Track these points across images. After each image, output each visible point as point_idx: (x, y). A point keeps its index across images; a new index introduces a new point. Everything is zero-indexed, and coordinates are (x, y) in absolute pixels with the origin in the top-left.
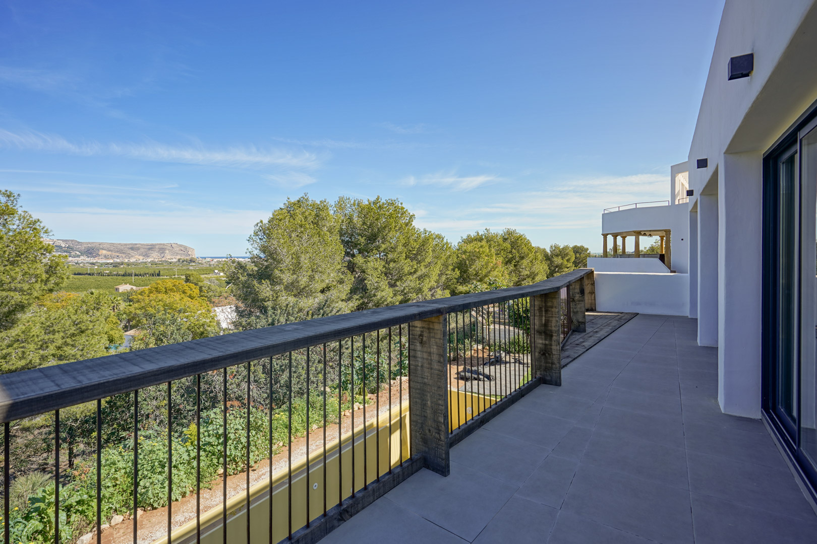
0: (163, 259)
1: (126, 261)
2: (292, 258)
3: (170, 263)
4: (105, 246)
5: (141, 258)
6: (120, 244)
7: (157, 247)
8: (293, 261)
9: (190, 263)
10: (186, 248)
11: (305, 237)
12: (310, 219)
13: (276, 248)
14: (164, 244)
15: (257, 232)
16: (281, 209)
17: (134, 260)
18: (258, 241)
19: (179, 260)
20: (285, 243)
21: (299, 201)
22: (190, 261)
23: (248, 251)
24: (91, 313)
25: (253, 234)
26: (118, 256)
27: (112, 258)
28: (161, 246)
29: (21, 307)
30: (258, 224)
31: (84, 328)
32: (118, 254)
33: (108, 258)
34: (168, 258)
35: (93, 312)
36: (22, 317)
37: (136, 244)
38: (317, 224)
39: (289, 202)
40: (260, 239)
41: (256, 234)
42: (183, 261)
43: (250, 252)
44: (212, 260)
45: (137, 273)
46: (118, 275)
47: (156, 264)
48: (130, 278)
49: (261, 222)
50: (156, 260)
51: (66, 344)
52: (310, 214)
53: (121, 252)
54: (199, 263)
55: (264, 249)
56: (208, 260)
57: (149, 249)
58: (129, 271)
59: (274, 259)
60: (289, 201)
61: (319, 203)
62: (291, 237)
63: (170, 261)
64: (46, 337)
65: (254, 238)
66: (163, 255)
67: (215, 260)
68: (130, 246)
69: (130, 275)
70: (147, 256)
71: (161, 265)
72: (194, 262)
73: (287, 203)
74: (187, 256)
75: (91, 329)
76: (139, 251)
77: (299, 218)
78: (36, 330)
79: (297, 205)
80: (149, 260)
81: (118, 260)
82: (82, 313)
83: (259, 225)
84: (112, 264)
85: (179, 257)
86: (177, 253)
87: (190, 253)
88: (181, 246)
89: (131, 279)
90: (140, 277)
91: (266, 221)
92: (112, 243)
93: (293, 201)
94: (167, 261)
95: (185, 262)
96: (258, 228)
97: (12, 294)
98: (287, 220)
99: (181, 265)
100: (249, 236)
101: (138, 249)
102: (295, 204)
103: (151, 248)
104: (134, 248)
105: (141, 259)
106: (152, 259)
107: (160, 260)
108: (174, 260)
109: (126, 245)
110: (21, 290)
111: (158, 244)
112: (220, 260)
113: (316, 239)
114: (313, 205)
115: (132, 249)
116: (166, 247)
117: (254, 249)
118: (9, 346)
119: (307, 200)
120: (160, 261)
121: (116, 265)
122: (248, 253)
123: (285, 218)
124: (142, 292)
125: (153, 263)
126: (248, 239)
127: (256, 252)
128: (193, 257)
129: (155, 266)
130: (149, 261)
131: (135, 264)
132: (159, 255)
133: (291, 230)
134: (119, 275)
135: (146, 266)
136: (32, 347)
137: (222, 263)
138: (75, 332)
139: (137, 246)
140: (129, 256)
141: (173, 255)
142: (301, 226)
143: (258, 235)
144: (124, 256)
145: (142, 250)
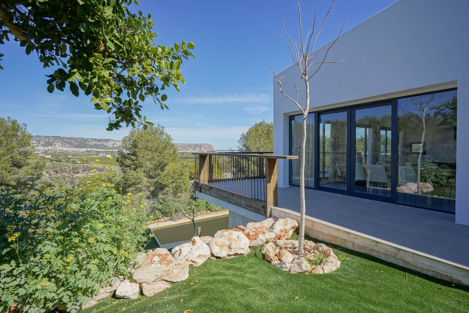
0: (201, 151)
1: (186, 152)
2: (256, 149)
5: (192, 150)
6: (184, 144)
10: (210, 146)
11: (262, 139)
12: (265, 132)
13: (249, 145)
17: (189, 151)
21: (260, 123)
23: (238, 147)
24: (185, 168)
27: (181, 150)
28: (200, 145)
29: (166, 165)
31: (183, 173)
32: (183, 149)
33: (179, 150)
36: (166, 168)
37: (190, 144)
38: (268, 134)
40: (243, 141)
41: (241, 139)
46: (183, 158)
49: (243, 134)
50: (198, 151)
51: (178, 178)
52: (265, 130)
53: (184, 147)
55: (245, 146)
57: (196, 146)
58: (188, 156)
61: (269, 124)
62: (256, 140)
64: (173, 175)
65: (240, 141)
69: (188, 158)
70: (194, 149)
75: (185, 174)
77: (260, 132)
78: (171, 172)
81: (183, 151)
82: (182, 168)
84: (181, 153)
85: (208, 150)
86: (207, 148)
87: (212, 148)
91: (245, 133)
92: (181, 144)
96: (242, 136)
97: (165, 160)
98: (254, 132)
101: (191, 146)
102: (258, 125)
103: (196, 145)
104: (189, 146)
108: (206, 152)
109: (186, 144)
110: (167, 159)
111: (198, 144)
113: (267, 141)
114: (267, 124)
115: (188, 146)
116: (202, 145)
118: (164, 177)
119: (264, 123)
121: (182, 153)
126: (238, 141)
127: (241, 147)
130: (195, 152)
131: (190, 153)
132: (199, 149)
133: (256, 137)
136: (170, 178)
140: (187, 150)
141: (205, 149)
142: (260, 135)
143: (242, 139)
144: (185, 149)
145: (192, 147)
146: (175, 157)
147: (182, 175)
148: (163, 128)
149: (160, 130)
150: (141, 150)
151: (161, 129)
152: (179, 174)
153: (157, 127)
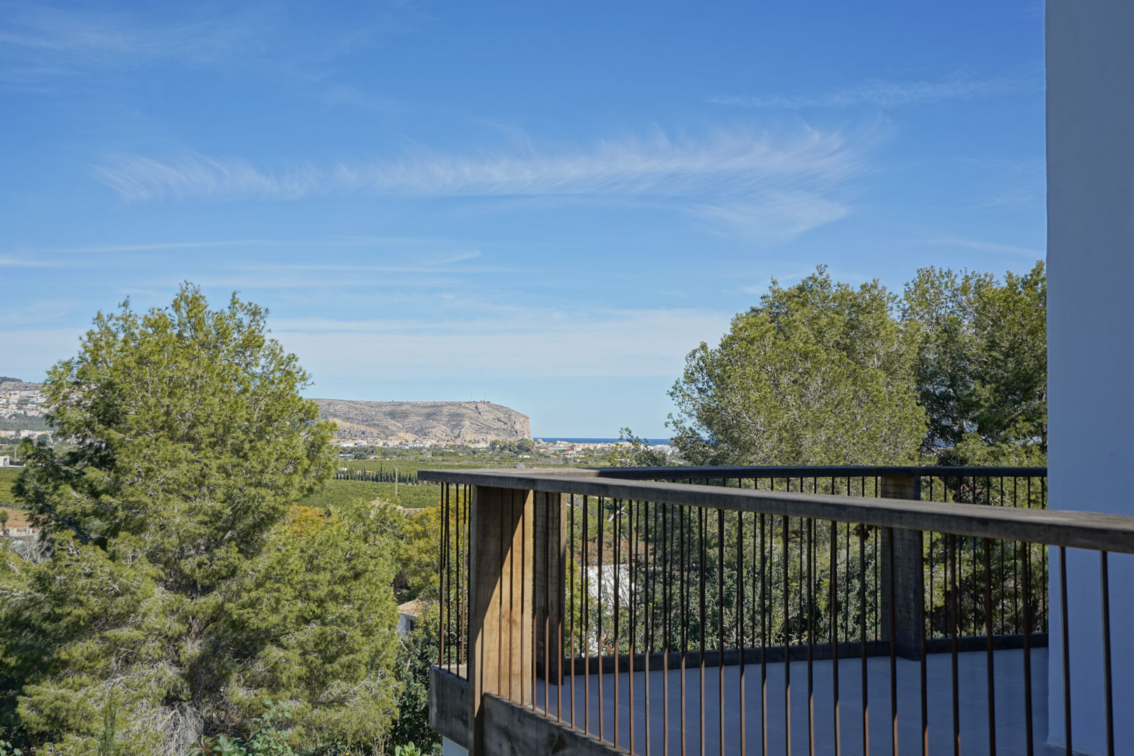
0: (458, 442)
1: (381, 444)
2: (781, 440)
3: (474, 453)
4: (338, 407)
5: (410, 437)
6: (368, 403)
7: (445, 410)
8: (783, 446)
9: (518, 453)
10: (508, 412)
11: (816, 383)
12: (832, 336)
13: (738, 414)
14: (460, 404)
15: (693, 374)
16: (753, 310)
17: (397, 443)
18: (696, 395)
19: (493, 444)
20: (761, 402)
21: (801, 289)
22: (519, 447)
23: (671, 420)
24: (371, 540)
25: (682, 379)
26: (363, 433)
27: (353, 436)
28: (454, 410)
29: (269, 519)
30: (694, 352)
31: (360, 567)
32: (363, 428)
33: (344, 437)
34: (468, 438)
35: (375, 537)
36: (271, 535)
37: (401, 404)
38: (849, 350)
39: (774, 292)
40: (700, 391)
41: (690, 378)
42: (502, 449)
43: (675, 423)
44: (572, 448)
45: (404, 474)
46: (364, 477)
47: (442, 455)
48: (389, 485)
49: (704, 347)
50: (443, 444)
51: (334, 597)
52: (832, 323)
53: (369, 421)
54: (541, 455)
55: (708, 417)
56: (562, 445)
57: (429, 416)
58: (387, 470)
59: (735, 442)
60: (776, 288)
61: (857, 290)
62: (777, 386)
63: (472, 446)
64: (308, 577)
65: (685, 387)
66: (457, 432)
67: (579, 447)
68: (389, 408)
69: (389, 479)
70: (422, 432)
71: (454, 458)
72: (528, 450)
73: (770, 294)
74: (510, 434)
75: (372, 571)
76: (406, 421)
77: (802, 335)
78: (295, 562)
79: (796, 299)
80: (428, 444)
81: (364, 443)
82: (358, 537)
83: (698, 355)
84: (352, 450)
85: (492, 437)
86: (489, 428)
87: (517, 427)
88: (498, 408)
89: (392, 488)
90: (410, 484)
91: (714, 345)
92: (353, 402)
93: (785, 290)
94: (467, 447)
95: (507, 452)
96: (694, 363)
97: (263, 491)
98: (769, 339)
99: (497, 458)
100: (674, 384)
101: (405, 415)
102: (790, 297)
103: (433, 412)
104: (397, 413)
105: (410, 440)
106: (434, 442)
107: (451, 443)
108: (483, 445)
109: (380, 405)
110: (274, 487)
111: (448, 404)
112: (591, 447)
113: (846, 389)
114: (844, 297)
115: (392, 415)
116: (464, 411)
117: (685, 416)
118: (259, 585)
119: (824, 284)
120: (451, 447)
121: (360, 454)
122: (671, 426)
123: (762, 337)
124: (422, 517)
125: (436, 451)
126: (671, 390)
127: (690, 423)
128: (526, 437)
129: (440, 458)
130: (427, 446)
131: (398, 451)
132: (449, 431)
133: (778, 365)
134: (367, 479)
135: (421, 457)
136: (289, 592)
137: (595, 454)
138: (348, 574)
139: (404, 408)
140: (386, 433)
141: (479, 431)
142: (805, 356)
143: (693, 381)
144: (375, 431)
145: (413, 419)
146: (319, 474)
147: (357, 576)
148: (254, 314)
149: (239, 326)
150: (138, 434)
151: (246, 320)
152: (341, 572)
153: (227, 312)
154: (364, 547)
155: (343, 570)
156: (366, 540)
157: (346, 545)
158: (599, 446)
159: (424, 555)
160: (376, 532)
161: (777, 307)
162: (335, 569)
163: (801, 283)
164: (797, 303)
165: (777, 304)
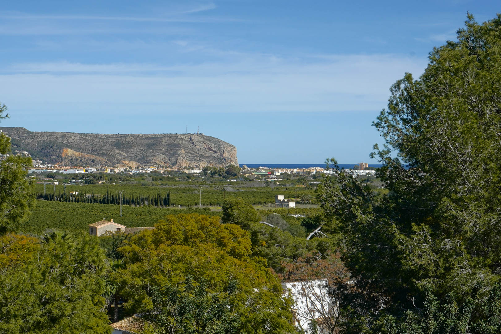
0: (175, 168)
1: (108, 170)
2: (486, 171)
3: (189, 178)
4: (71, 139)
5: (133, 164)
6: (97, 136)
7: (164, 141)
8: (490, 176)
9: (226, 178)
10: (218, 143)
14: (176, 136)
15: (397, 105)
17: (122, 169)
18: (400, 126)
19: (205, 170)
20: (469, 131)
22: (228, 172)
23: (376, 151)
24: (68, 282)
25: (387, 110)
26: (93, 161)
27: (84, 164)
28: (171, 141)
30: (399, 83)
31: (56, 312)
32: (93, 157)
33: (76, 165)
34: (184, 165)
35: (72, 279)
37: (125, 136)
39: (470, 26)
40: (405, 121)
41: (394, 108)
42: (213, 174)
43: (380, 154)
44: (272, 173)
45: (128, 196)
46: (93, 200)
47: (161, 180)
48: (114, 207)
49: (408, 77)
50: (162, 170)
53: (99, 151)
54: (246, 179)
56: (264, 171)
57: (150, 146)
58: (113, 193)
59: (441, 173)
60: (472, 22)
62: (481, 116)
63: (187, 172)
65: (390, 118)
66: (174, 160)
67: (278, 172)
68: (115, 140)
69: (115, 201)
70: (144, 160)
71: (171, 182)
72: (235, 175)
73: (465, 28)
74: (220, 162)
75: (69, 315)
76: (130, 151)
80: (149, 170)
81: (94, 170)
82: (54, 279)
83: (402, 86)
84: (83, 176)
85: (203, 165)
86: (202, 156)
87: (226, 155)
88: (209, 139)
89: (117, 209)
90: (133, 206)
92: (84, 134)
93: (481, 24)
94: (183, 173)
95: (217, 176)
96: (398, 94)
98: (472, 70)
99: (209, 182)
100: (379, 114)
101: (129, 145)
104: (122, 144)
105: (133, 167)
106: (154, 168)
107: (169, 169)
108: (196, 171)
109: (107, 137)
111: (166, 136)
112: (289, 172)
115: (119, 146)
116: (180, 141)
117: (390, 147)
120: (169, 173)
121: (89, 179)
122: (377, 157)
123: (466, 67)
124: (140, 239)
125: (155, 176)
126: (376, 121)
128: (233, 163)
129: (160, 183)
130: (149, 172)
131: (123, 177)
132: (167, 159)
133: (483, 96)
134: (96, 201)
135: (142, 182)
137: (292, 178)
139: (128, 139)
140: (113, 162)
141: (193, 159)
143: (398, 112)
144: (103, 160)
145: (137, 149)
146: (12, 212)
147: (54, 320)
152: (36, 317)
154: (61, 290)
155: (38, 315)
156: (62, 283)
157: (40, 288)
158: (295, 171)
159: (137, 279)
160: (74, 273)
161: (473, 41)
162: (29, 315)
163: (496, 17)
164: (495, 36)
165: (472, 38)
